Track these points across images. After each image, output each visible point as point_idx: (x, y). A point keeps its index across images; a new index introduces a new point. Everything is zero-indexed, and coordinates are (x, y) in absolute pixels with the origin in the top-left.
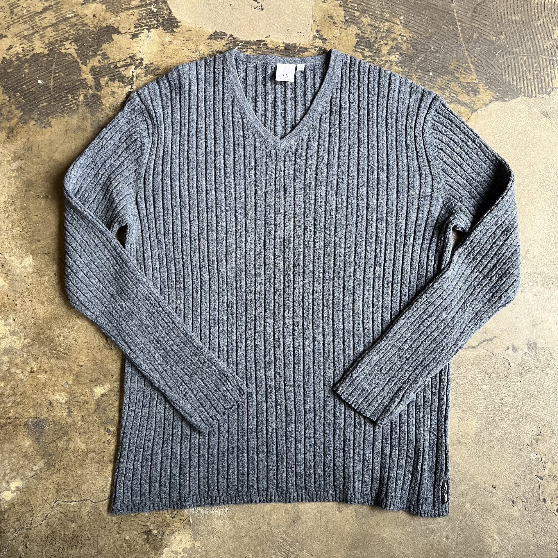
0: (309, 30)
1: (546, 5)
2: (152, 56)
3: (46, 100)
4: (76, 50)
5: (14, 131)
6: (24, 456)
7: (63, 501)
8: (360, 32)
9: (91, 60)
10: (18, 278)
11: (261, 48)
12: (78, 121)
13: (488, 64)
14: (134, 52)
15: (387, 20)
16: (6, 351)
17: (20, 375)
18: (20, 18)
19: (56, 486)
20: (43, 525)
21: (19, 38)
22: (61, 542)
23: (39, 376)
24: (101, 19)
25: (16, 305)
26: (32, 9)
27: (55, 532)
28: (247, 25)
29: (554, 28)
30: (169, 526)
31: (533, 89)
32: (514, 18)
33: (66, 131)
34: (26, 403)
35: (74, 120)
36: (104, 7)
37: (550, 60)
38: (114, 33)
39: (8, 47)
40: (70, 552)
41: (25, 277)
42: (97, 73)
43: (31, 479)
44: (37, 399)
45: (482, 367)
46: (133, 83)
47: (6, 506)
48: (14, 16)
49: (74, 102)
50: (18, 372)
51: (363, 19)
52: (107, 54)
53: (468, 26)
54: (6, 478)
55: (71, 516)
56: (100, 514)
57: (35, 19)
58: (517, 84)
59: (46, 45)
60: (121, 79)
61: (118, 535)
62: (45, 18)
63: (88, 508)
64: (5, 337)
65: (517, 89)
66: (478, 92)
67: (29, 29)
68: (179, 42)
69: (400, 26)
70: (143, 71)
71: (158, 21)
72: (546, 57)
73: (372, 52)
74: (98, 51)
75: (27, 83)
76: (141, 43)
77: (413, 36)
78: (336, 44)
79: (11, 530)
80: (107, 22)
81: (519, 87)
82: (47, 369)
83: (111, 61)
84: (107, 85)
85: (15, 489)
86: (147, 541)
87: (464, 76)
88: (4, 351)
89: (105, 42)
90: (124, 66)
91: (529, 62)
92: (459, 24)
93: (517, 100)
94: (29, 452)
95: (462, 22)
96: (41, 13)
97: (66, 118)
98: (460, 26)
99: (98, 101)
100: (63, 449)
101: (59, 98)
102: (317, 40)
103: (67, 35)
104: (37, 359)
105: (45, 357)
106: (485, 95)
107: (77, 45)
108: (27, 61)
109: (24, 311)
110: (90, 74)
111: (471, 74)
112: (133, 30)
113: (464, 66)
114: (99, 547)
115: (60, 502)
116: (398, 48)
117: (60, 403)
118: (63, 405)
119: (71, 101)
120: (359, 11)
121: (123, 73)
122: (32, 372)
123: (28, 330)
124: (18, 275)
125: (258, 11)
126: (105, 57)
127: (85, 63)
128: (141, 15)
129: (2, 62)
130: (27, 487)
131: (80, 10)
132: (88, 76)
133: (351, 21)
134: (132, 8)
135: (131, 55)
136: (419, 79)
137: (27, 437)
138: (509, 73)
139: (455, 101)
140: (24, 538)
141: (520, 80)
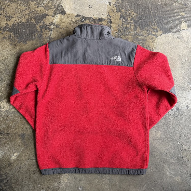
0: (106, 14)
1: (178, 6)
2: (58, 22)
3: (26, 36)
4: (35, 21)
5: (16, 45)
8: (121, 14)
9: (39, 24)
11: (91, 19)
13: (161, 23)
15: (129, 11)
16: (13, 112)
17: (17, 120)
18: (18, 12)
19: (28, 155)
20: (24, 167)
21: (18, 18)
22: (30, 172)
23: (23, 120)
24: (43, 12)
26: (22, 9)
27: (28, 169)
28: (87, 13)
29: (180, 12)
31: (174, 30)
32: (168, 9)
33: (32, 45)
34: (19, 129)
35: (34, 42)
36: (43, 8)
37: (179, 22)
38: (46, 16)
39: (14, 20)
40: (33, 176)
42: (41, 27)
43: (21, 153)
44: (22, 127)
46: (52, 30)
47: (13, 161)
48: (16, 11)
49: (34, 36)
51: (122, 10)
53: (154, 12)
54: (13, 152)
55: (33, 164)
57: (23, 12)
59: (26, 19)
60: (49, 29)
62: (26, 12)
64: (12, 108)
65: (170, 30)
66: (158, 31)
67: (21, 15)
68: (66, 18)
69: (134, 12)
70: (55, 27)
71: (60, 12)
73: (125, 20)
74: (41, 21)
75: (20, 31)
76: (55, 19)
77: (137, 15)
78: (114, 18)
79: (14, 169)
83: (46, 24)
84: (44, 31)
85: (15, 156)
87: (153, 27)
89: (44, 18)
90: (49, 25)
91: (173, 22)
92: (151, 11)
93: (170, 34)
94: (20, 144)
95: (152, 11)
96: (25, 10)
97: (32, 41)
99: (42, 36)
101: (30, 35)
102: (108, 17)
103: (32, 17)
106: (160, 32)
107: (35, 19)
108: (20, 24)
111: (155, 26)
112: (52, 15)
113: (153, 24)
115: (30, 160)
116: (133, 19)
120: (121, 8)
121: (49, 27)
122: (21, 119)
125: (90, 8)
126: (44, 23)
128: (55, 10)
129: (13, 25)
130: (19, 155)
131: (36, 9)
132: (38, 29)
133: (118, 11)
134: (52, 8)
135: (52, 22)
136: (140, 28)
137: (19, 139)
138: (167, 26)
139: (151, 34)
140: (18, 171)
141: (170, 28)
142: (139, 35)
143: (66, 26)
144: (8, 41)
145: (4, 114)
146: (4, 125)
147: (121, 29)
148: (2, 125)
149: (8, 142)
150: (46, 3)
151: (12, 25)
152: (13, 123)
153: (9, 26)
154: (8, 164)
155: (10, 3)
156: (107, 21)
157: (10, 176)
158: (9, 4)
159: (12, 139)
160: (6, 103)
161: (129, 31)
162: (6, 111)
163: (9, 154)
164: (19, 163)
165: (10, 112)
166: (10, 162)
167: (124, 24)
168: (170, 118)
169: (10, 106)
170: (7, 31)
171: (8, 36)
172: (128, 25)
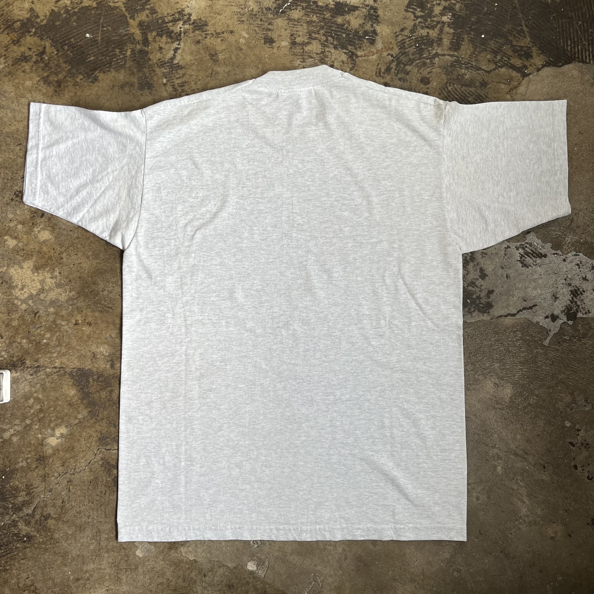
2: (201, 12)
3: (94, 54)
4: (124, 4)
5: (62, 85)
6: (69, 405)
7: (105, 449)
9: (139, 15)
10: (65, 233)
11: (311, 5)
12: (125, 77)
13: (542, 28)
14: (183, 7)
16: (53, 303)
17: (66, 326)
19: (99, 436)
20: (86, 470)
22: (103, 487)
23: (84, 328)
25: (62, 258)
27: (97, 477)
31: (587, 56)
33: (113, 87)
34: (71, 354)
35: (122, 76)
41: (71, 231)
42: (144, 27)
43: (75, 427)
44: (82, 350)
46: (181, 39)
47: (50, 451)
49: (121, 56)
50: (63, 323)
52: (155, 8)
54: (52, 425)
55: (113, 463)
58: (571, 49)
60: (170, 34)
64: (51, 289)
65: (571, 54)
66: (531, 57)
70: (191, 27)
73: (424, 12)
74: (146, 5)
75: (74, 36)
78: (388, 3)
79: (56, 474)
81: (573, 52)
82: (92, 322)
83: (160, 16)
84: (154, 40)
85: (59, 435)
87: (518, 39)
88: (50, 303)
90: (172, 21)
91: (584, 27)
93: (570, 65)
94: (74, 401)
97: (113, 73)
99: (146, 56)
100: (106, 400)
101: (107, 52)
104: (82, 311)
105: (89, 310)
106: (538, 60)
108: (75, 14)
109: (70, 264)
110: (137, 29)
111: (525, 37)
113: (518, 28)
115: (103, 450)
116: (451, 9)
117: (103, 355)
118: (107, 358)
119: (119, 56)
121: (171, 28)
122: (76, 324)
123: (73, 284)
124: (64, 229)
126: (154, 11)
127: (133, 18)
129: (51, 14)
130: (72, 434)
132: (135, 31)
135: (180, 10)
136: (471, 41)
137: (72, 386)
138: (563, 38)
139: (507, 65)
140: (68, 482)
141: (575, 45)
142: (467, 68)
143: (225, 26)
144: (34, 69)
145: (24, 305)
146: (24, 341)
147: (408, 43)
148: (19, 341)
149: (36, 392)
151: (48, 14)
152: (52, 336)
153: (38, 17)
154: (37, 461)
156: (362, 15)
157: (42, 496)
159: (48, 385)
160: (29, 272)
161: (434, 52)
162: (31, 297)
163: (41, 430)
164: (71, 458)
165: (43, 300)
166: (42, 454)
167: (418, 27)
168: (546, 342)
169: (42, 282)
170: (32, 34)
171: (37, 53)
172: (434, 30)
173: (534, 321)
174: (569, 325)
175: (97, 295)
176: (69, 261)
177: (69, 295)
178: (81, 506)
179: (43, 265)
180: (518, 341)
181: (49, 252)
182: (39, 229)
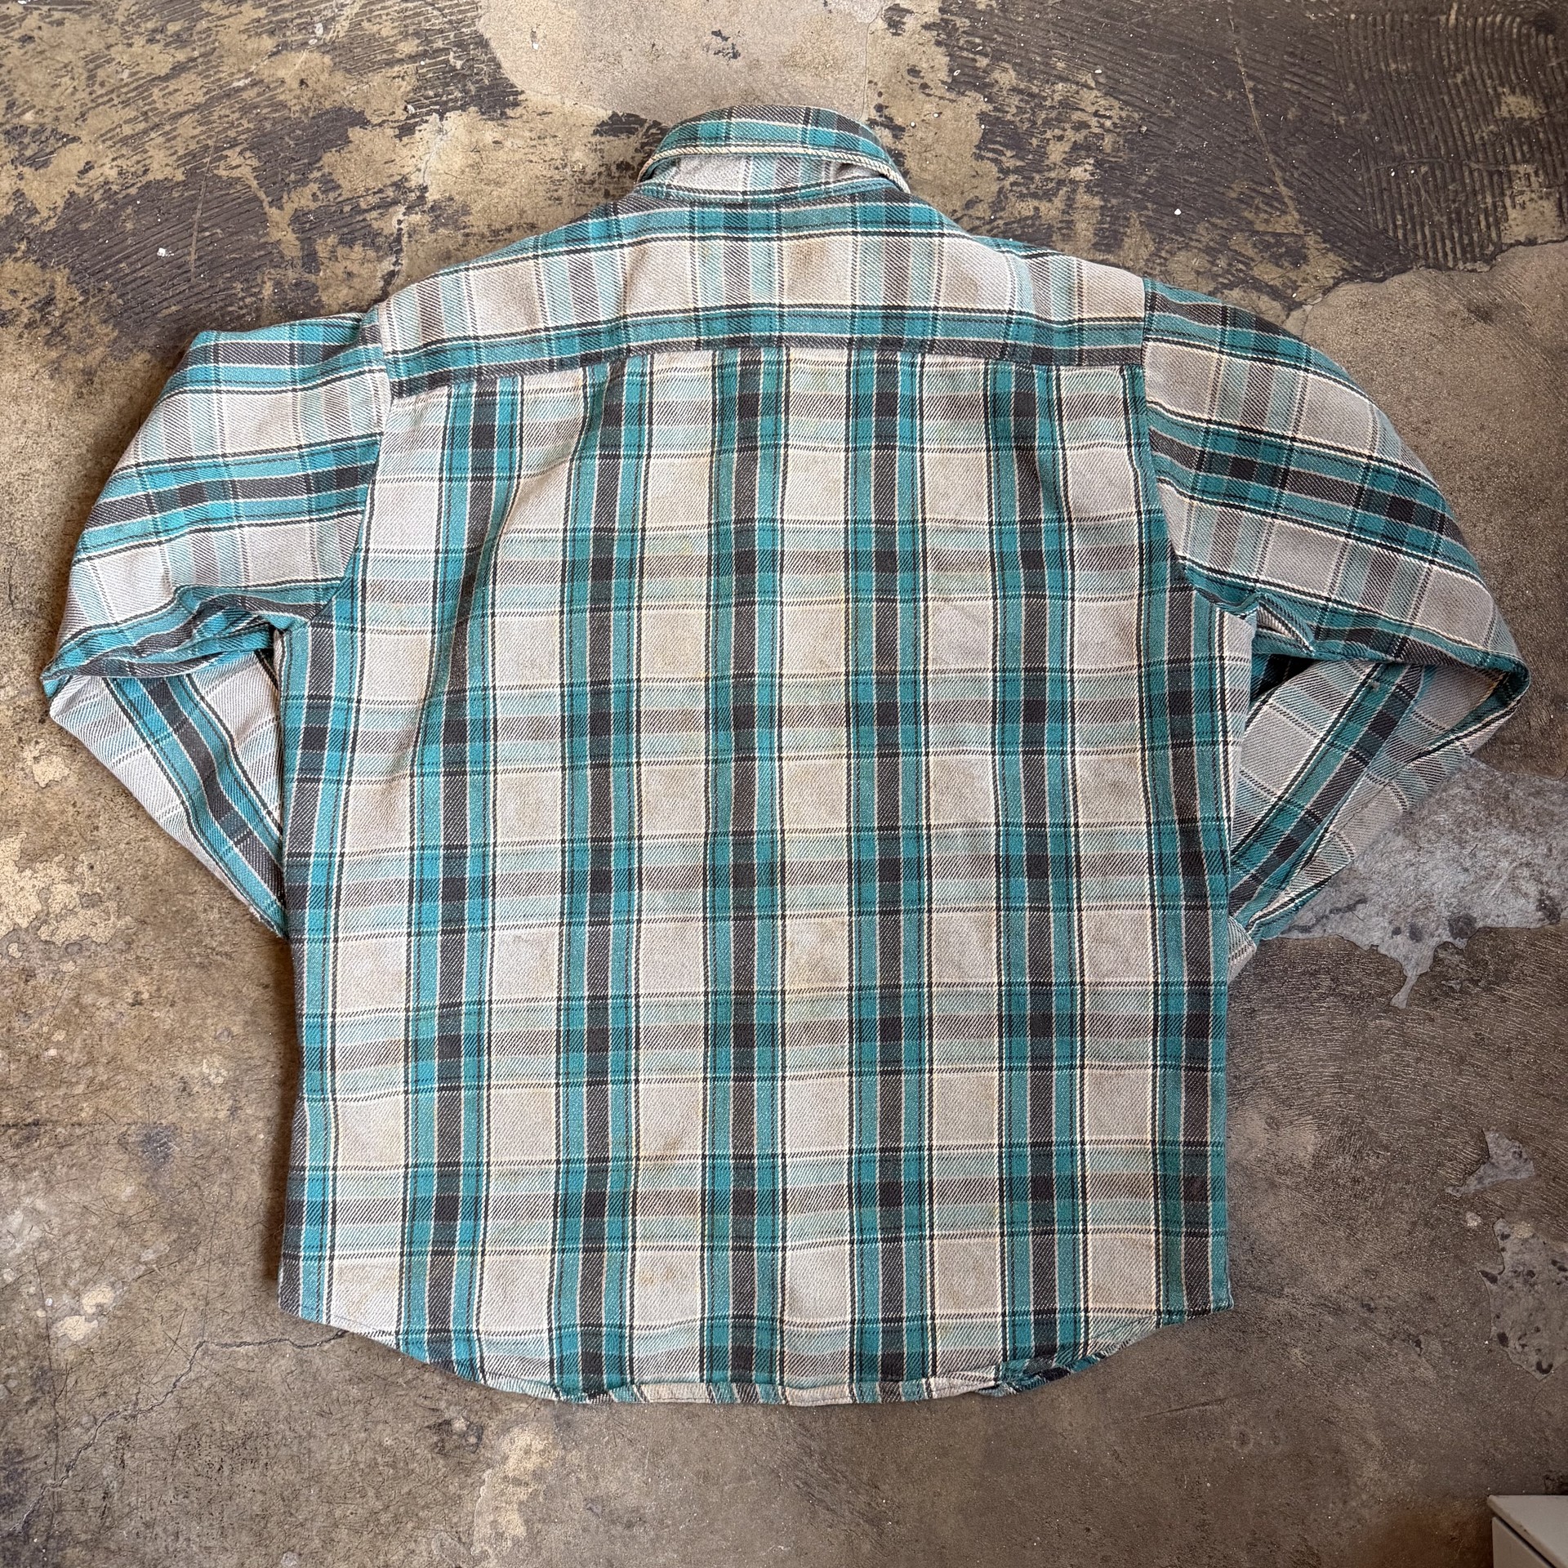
0: (857, 106)
1: (1479, 32)
2: (450, 182)
3: (178, 298)
4: (255, 169)
5: (96, 379)
6: (119, 1224)
7: (218, 1344)
8: (991, 107)
9: (293, 195)
13: (1329, 186)
14: (406, 170)
15: (1060, 78)
16: (72, 949)
17: (108, 1011)
18: (112, 91)
19: (202, 1304)
20: (168, 1405)
21: (110, 143)
22: (214, 1450)
23: (156, 1014)
24: (321, 91)
25: (97, 828)
26: (144, 69)
27: (197, 1425)
28: (696, 96)
29: (1500, 90)
30: (498, 1411)
31: (1448, 250)
32: (1393, 66)
34: (123, 1085)
36: (327, 59)
37: (1491, 175)
38: (353, 125)
39: (81, 165)
40: (237, 1479)
42: (308, 226)
43: (135, 1284)
44: (150, 1073)
45: (1328, 982)
46: (401, 250)
47: (70, 1356)
48: (96, 87)
49: (248, 300)
51: (996, 75)
52: (334, 176)
53: (1273, 89)
54: (72, 1283)
55: (240, 1382)
56: (315, 1379)
57: (151, 95)
58: (1405, 235)
59: (180, 158)
60: (371, 238)
61: (363, 1435)
62: (176, 91)
63: (282, 1362)
64: (67, 912)
65: (1406, 249)
66: (1305, 258)
67: (136, 118)
68: (520, 143)
69: (1095, 93)
70: (427, 218)
71: (465, 91)
72: (1481, 166)
73: (1022, 159)
74: (311, 172)
75: (129, 256)
76: (422, 149)
77: (1128, 117)
78: (930, 141)
79: (85, 1420)
80: (336, 97)
81: (1411, 242)
82: (177, 996)
83: (345, 195)
84: (333, 256)
85: (94, 1310)
86: (441, 1450)
87: (1266, 216)
88: (66, 948)
89: (327, 149)
90: (373, 208)
91: (1435, 179)
92: (1250, 84)
93: (1405, 277)
94: (131, 1212)
95: (1258, 81)
96: (166, 78)
98: (1254, 90)
99: (312, 296)
100: (219, 1207)
101: (211, 291)
102: (879, 131)
103: (232, 133)
104: (151, 968)
105: (172, 963)
106: (1323, 266)
107: (258, 157)
108: (129, 200)
109: (118, 843)
110: (290, 230)
111: (1284, 212)
112: (401, 115)
113: (1267, 191)
114: (314, 1465)
115: (212, 1347)
116: (1090, 148)
117: (209, 1084)
118: (218, 1091)
119: (243, 299)
120: (986, 55)
121: (375, 225)
122: (137, 1003)
123: (126, 893)
125: (722, 61)
126: (330, 185)
127: (277, 203)
128: (421, 77)
129: (68, 205)
130: (128, 1306)
131: (265, 69)
132: (283, 235)
133: (965, 80)
134: (400, 61)
135: (397, 178)
136: (1149, 226)
137: (125, 1172)
138: (1383, 209)
139: (1244, 281)
140: (119, 1439)
141: (1414, 227)
143: (515, 212)
144: (25, 340)
149: (29, 1193)
150: (347, 11)
151: (61, 203)
152: (70, 1040)
153: (37, 212)
154: (33, 1384)
155: (42, 17)
157: (50, 1481)
158: (32, 21)
159: (61, 1171)
160: (10, 868)
162: (15, 933)
163: (42, 1298)
164: (125, 1372)
165: (46, 942)
166: (46, 1363)
167: (1010, 195)
168: (1400, 999)
169: (44, 894)
170: (19, 254)
171: (32, 302)
172: (1050, 201)
173: (1364, 941)
174: (1459, 952)
175: (190, 921)
176: (117, 834)
177: (115, 925)
178: (155, 1503)
179: (45, 849)
180: (1322, 997)
181: (63, 812)
182: (36, 753)
